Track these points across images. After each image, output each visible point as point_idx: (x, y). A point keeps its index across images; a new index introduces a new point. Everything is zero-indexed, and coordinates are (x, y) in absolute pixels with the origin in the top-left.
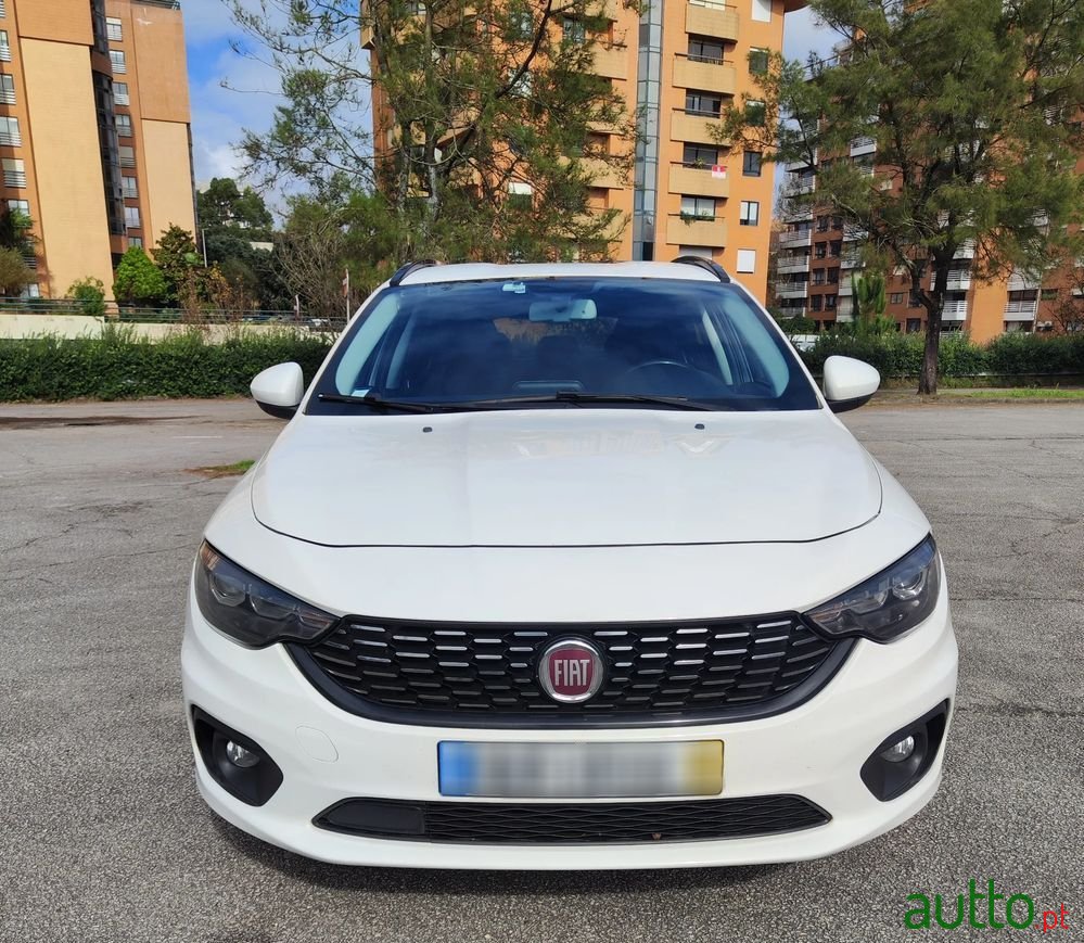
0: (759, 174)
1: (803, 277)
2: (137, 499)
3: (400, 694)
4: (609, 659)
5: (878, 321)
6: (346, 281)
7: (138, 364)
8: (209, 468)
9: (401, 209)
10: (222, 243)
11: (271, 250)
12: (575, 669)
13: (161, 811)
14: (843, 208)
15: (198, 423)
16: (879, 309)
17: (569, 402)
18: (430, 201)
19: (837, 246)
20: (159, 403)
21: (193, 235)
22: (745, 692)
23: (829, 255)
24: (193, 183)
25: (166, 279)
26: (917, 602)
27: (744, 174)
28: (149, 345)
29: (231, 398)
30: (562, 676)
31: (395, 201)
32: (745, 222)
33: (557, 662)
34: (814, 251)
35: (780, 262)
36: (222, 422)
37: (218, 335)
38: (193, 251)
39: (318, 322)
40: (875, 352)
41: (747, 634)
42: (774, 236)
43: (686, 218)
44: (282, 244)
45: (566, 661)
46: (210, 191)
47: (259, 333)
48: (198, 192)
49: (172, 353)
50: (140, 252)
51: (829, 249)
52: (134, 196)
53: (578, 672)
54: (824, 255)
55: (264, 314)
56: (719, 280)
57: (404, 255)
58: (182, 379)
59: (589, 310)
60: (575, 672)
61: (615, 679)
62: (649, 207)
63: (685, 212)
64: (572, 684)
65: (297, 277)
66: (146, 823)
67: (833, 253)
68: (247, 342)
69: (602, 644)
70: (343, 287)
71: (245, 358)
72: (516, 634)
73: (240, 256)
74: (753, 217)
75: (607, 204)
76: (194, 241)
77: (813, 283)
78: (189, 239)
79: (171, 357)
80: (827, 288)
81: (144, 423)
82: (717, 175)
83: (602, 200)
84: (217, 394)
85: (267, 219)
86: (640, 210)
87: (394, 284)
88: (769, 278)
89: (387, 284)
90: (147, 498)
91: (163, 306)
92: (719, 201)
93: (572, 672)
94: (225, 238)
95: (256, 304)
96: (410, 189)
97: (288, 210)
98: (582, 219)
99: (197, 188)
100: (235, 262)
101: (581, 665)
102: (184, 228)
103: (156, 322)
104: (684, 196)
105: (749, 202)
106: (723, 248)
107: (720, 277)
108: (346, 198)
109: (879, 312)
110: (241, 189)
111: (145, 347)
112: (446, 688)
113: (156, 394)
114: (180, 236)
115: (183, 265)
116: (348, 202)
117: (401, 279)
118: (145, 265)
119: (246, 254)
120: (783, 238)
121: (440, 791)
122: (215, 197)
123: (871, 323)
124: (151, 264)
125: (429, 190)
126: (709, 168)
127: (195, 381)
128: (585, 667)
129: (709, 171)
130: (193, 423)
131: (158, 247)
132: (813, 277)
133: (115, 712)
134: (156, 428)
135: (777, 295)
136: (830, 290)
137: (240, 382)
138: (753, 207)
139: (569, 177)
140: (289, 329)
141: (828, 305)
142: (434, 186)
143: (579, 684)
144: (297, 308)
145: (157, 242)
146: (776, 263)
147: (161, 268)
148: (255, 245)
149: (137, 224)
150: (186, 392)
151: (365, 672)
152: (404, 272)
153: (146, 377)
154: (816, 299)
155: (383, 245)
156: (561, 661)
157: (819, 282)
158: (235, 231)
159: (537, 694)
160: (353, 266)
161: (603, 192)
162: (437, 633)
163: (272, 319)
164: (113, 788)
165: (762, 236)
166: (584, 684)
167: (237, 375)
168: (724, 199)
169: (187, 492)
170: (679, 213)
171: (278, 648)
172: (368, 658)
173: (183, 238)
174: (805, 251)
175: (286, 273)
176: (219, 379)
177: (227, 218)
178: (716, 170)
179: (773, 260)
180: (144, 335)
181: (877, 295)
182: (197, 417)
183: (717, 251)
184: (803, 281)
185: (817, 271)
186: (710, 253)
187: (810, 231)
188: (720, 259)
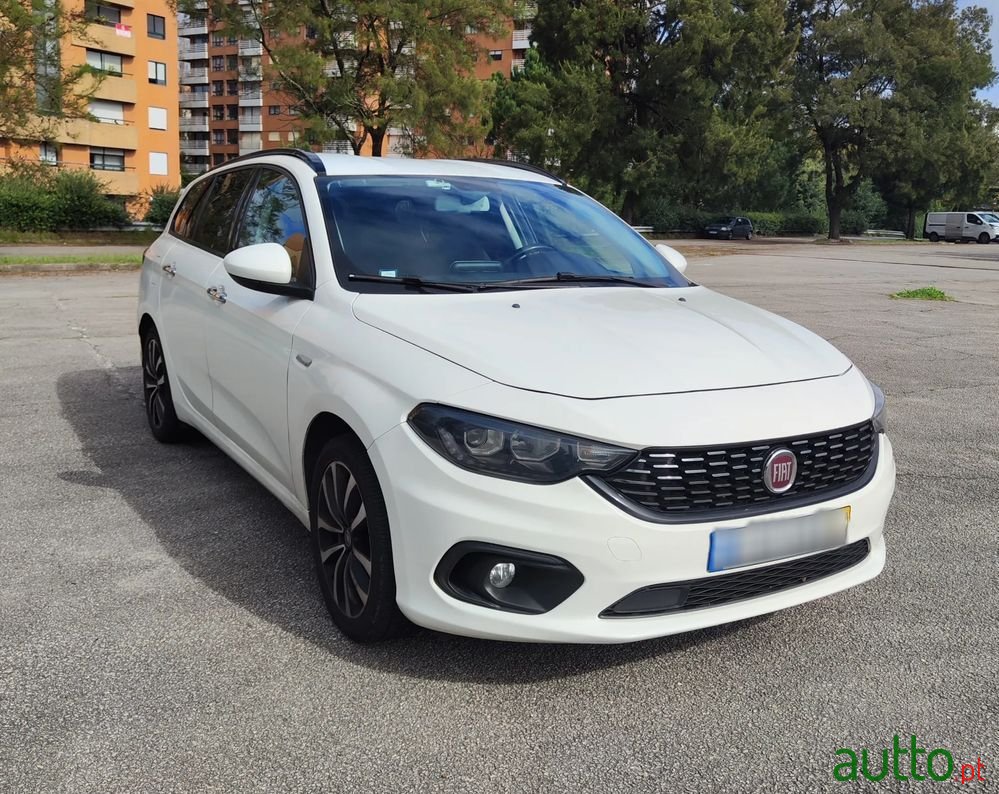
0: (164, 38)
1: (204, 136)
4: (800, 459)
12: (784, 469)
19: (235, 110)
22: (855, 473)
23: (227, 118)
27: (149, 36)
30: (777, 476)
32: (153, 81)
34: (212, 112)
41: (856, 436)
43: (93, 72)
45: (780, 465)
51: (226, 112)
53: (786, 471)
54: (222, 117)
60: (784, 471)
61: (802, 473)
63: (92, 65)
64: (782, 480)
67: (231, 115)
69: (796, 450)
72: (753, 449)
74: (161, 77)
77: (213, 143)
80: (228, 148)
82: (120, 32)
92: (126, 58)
101: (787, 466)
104: (89, 49)
105: (156, 63)
106: (133, 105)
112: (713, 493)
121: (708, 570)
126: (113, 25)
128: (789, 467)
129: (113, 28)
132: (213, 137)
135: (186, 152)
136: (231, 150)
138: (161, 68)
143: (786, 479)
151: (661, 489)
154: (217, 157)
156: (777, 465)
157: (220, 142)
162: (709, 453)
166: (788, 479)
168: (131, 57)
170: (84, 65)
174: (204, 111)
178: (120, 28)
183: (127, 106)
184: (204, 139)
185: (216, 131)
186: (120, 108)
187: (207, 94)
188: (131, 114)
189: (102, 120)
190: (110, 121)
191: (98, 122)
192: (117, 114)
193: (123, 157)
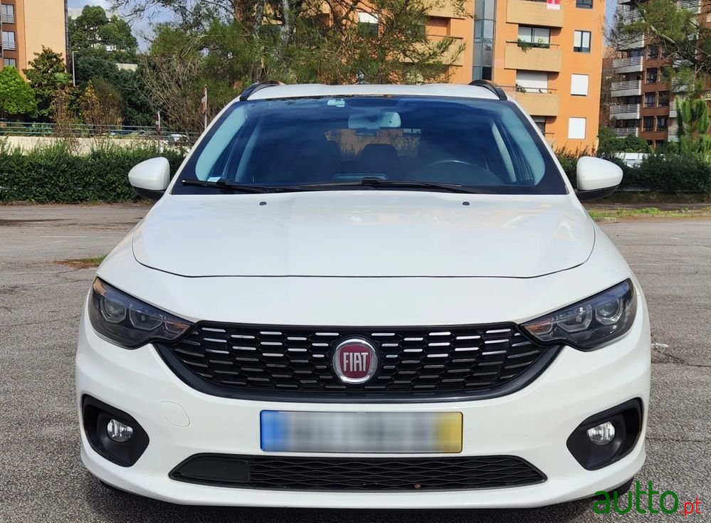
0: (591, 7)
1: (635, 100)
2: (13, 284)
3: (235, 378)
4: (382, 352)
5: (701, 140)
6: (205, 100)
7: (10, 172)
8: (76, 260)
9: (256, 37)
10: (90, 64)
11: (134, 70)
12: (358, 359)
13: (48, 496)
14: (662, 38)
15: (64, 225)
16: (702, 129)
17: (372, 186)
18: (283, 29)
20: (29, 208)
21: (64, 56)
22: (478, 379)
23: (659, 81)
24: (66, 11)
25: (37, 96)
26: (615, 327)
27: (577, 7)
28: (20, 156)
29: (94, 204)
30: (348, 365)
31: (251, 29)
32: (578, 49)
33: (345, 354)
34: (646, 76)
35: (613, 85)
36: (87, 225)
37: (85, 147)
38: (63, 71)
39: (177, 137)
40: (699, 168)
41: (479, 337)
42: (607, 63)
43: (523, 45)
44: (146, 65)
45: (351, 354)
46: (81, 16)
47: (122, 145)
48: (70, 19)
49: (42, 162)
50: (14, 72)
51: (660, 75)
52: (11, 21)
53: (360, 362)
54: (655, 80)
55: (126, 129)
56: (498, 99)
57: (258, 76)
58: (49, 186)
59: (395, 120)
60: (357, 362)
61: (386, 367)
62: (488, 35)
63: (522, 40)
64: (355, 370)
65: (159, 95)
66: (37, 503)
67: (664, 77)
68: (111, 153)
69: (377, 342)
70: (201, 105)
71: (108, 168)
72: (317, 334)
73: (106, 76)
74: (586, 45)
75: (448, 32)
76: (65, 62)
77: (645, 106)
78: (59, 61)
79: (40, 166)
80: (658, 110)
81: (14, 225)
82: (552, 7)
83: (445, 28)
84: (81, 200)
85: (132, 43)
86: (479, 37)
87: (243, 100)
88: (602, 100)
89: (237, 99)
90: (22, 283)
91: (32, 120)
92: (554, 30)
93: (356, 362)
94: (93, 59)
95: (119, 120)
96: (265, 18)
97: (153, 36)
98: (419, 47)
99: (69, 15)
100: (102, 82)
101: (362, 356)
102: (56, 51)
103: (26, 135)
104: (521, 25)
105: (582, 32)
106: (557, 73)
107: (499, 95)
108: (206, 25)
109: (703, 133)
110: (109, 16)
111: (17, 157)
112: (267, 372)
113: (24, 199)
114: (51, 57)
115: (53, 84)
116: (208, 29)
117: (248, 96)
118: (18, 83)
119: (112, 74)
120: (615, 64)
121: (261, 447)
122: (85, 23)
123: (694, 141)
124: (23, 82)
125: (282, 19)
127: (61, 188)
128: (365, 358)
129: (544, 4)
130: (59, 225)
131: (30, 67)
132: (645, 100)
133: (6, 434)
134: (25, 229)
135: (611, 116)
136: (661, 113)
137: (103, 189)
138: (586, 36)
139: (408, 8)
140: (150, 143)
141: (660, 127)
142: (286, 17)
143: (360, 370)
144: (158, 123)
145: (29, 62)
146: (610, 87)
147: (33, 86)
148: (120, 66)
149: (12, 46)
150: (52, 198)
151: (211, 361)
152: (252, 90)
153: (17, 184)
154: (648, 120)
155: (239, 67)
156: (348, 354)
157: (651, 105)
158: (102, 53)
159: (331, 377)
160: (211, 84)
161: (445, 21)
162: (262, 333)
163: (135, 133)
164: (10, 481)
165: (595, 62)
166: (364, 370)
167: (101, 183)
168: (559, 29)
169: (56, 279)
170: (516, 40)
171: (150, 347)
172: (214, 351)
173: (55, 60)
174: (637, 76)
175: (149, 91)
176: (84, 187)
177: (95, 42)
178: (551, 2)
179: (605, 84)
180: (16, 146)
181: (700, 116)
182: (62, 220)
183: (552, 75)
184: (636, 103)
185: (648, 94)
186: (546, 77)
187: (642, 57)
188: (554, 83)
189: (528, 90)
190: (535, 91)
191: (524, 92)
192: (542, 84)
193: (545, 123)
